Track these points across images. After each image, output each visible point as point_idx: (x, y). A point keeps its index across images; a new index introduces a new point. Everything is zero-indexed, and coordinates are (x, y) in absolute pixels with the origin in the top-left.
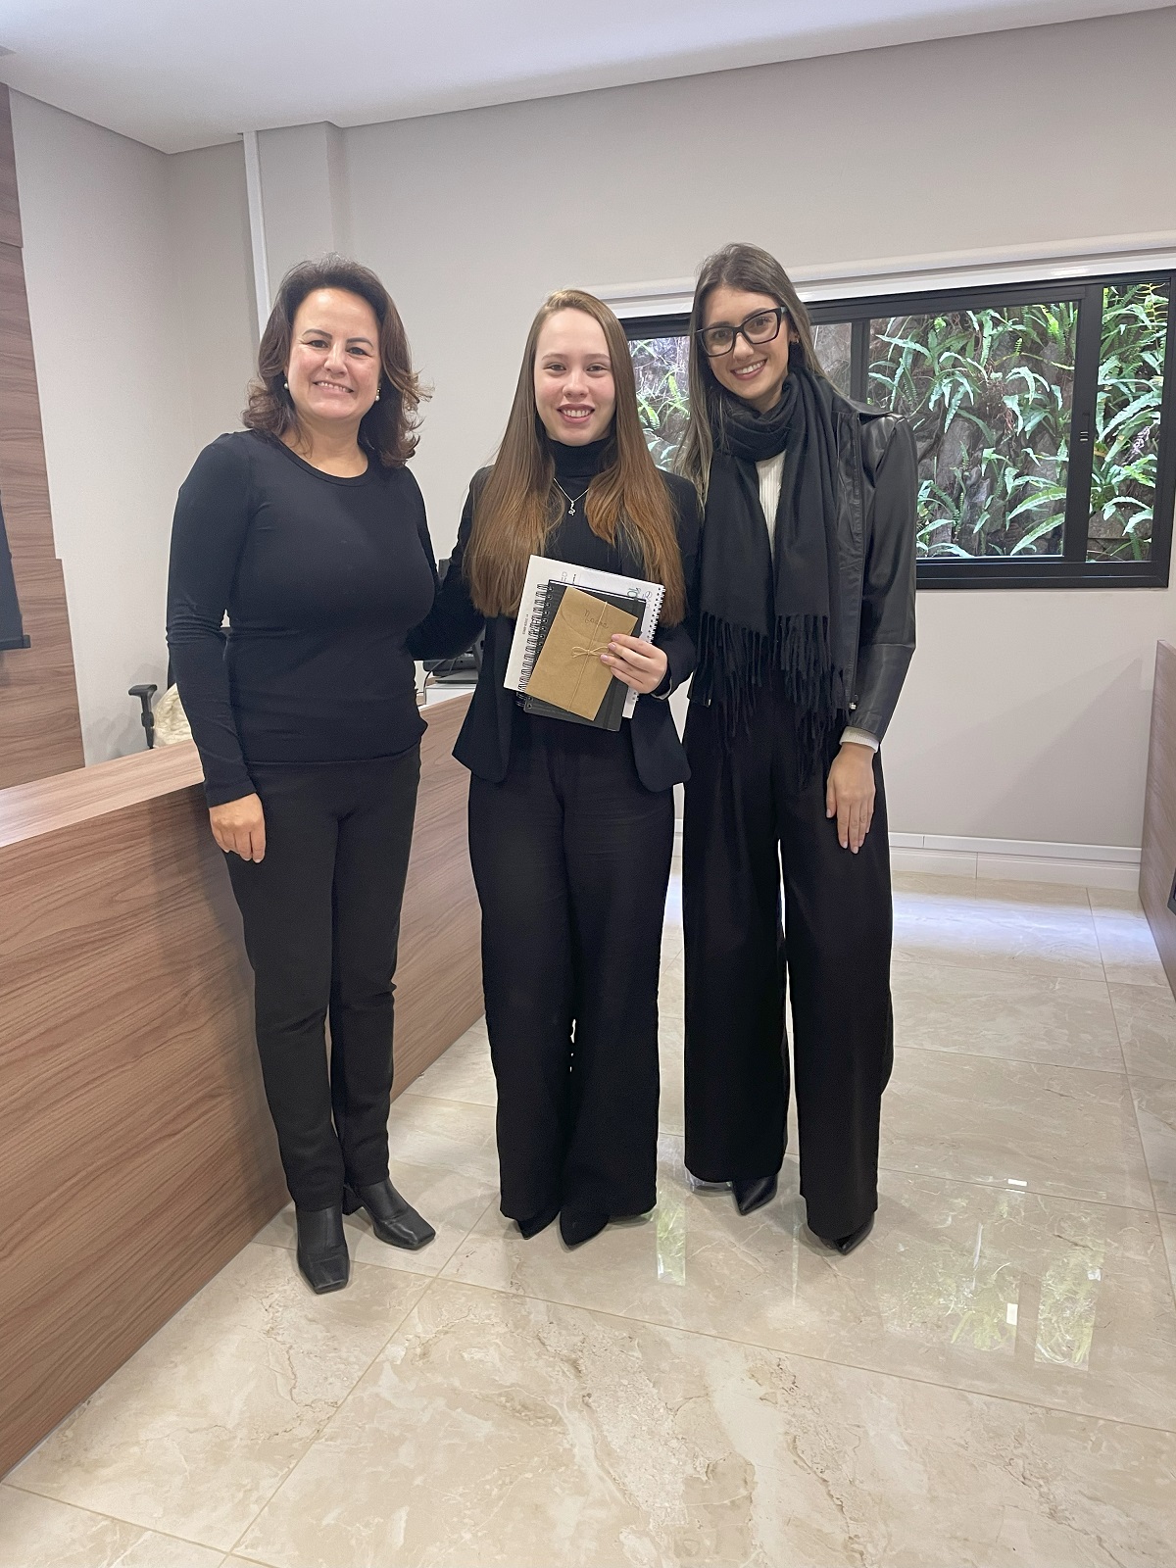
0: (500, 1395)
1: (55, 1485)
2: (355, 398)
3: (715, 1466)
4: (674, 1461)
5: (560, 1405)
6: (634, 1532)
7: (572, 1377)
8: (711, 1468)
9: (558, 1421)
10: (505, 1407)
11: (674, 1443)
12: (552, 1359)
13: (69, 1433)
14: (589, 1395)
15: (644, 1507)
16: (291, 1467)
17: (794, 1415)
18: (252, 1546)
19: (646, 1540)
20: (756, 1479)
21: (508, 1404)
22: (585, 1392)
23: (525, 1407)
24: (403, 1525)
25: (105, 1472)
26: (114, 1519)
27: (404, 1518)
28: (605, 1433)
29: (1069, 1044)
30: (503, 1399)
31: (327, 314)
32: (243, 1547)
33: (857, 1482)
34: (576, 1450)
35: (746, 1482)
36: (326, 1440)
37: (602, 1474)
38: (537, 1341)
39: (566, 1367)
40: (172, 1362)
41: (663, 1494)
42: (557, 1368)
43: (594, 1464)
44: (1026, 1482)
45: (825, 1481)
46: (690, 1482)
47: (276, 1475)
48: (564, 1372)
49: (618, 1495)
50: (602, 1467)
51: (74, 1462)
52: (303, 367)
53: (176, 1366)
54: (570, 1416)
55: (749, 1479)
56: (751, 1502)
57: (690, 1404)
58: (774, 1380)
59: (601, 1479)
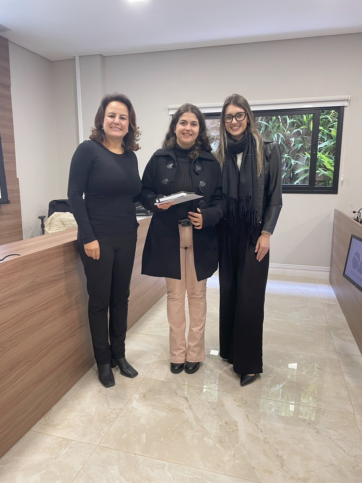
0: (167, 406)
1: (45, 431)
2: (122, 131)
3: (227, 422)
4: (216, 421)
5: (183, 408)
6: (207, 438)
7: (186, 401)
8: (226, 422)
9: (183, 412)
10: (168, 409)
11: (215, 417)
12: (179, 397)
13: (47, 418)
14: (191, 406)
15: (209, 432)
16: (111, 424)
17: (247, 410)
18: (104, 443)
19: (211, 439)
20: (238, 425)
21: (169, 408)
22: (190, 405)
23: (174, 409)
24: (145, 437)
25: (59, 427)
26: (63, 438)
27: (145, 435)
28: (197, 415)
29: (313, 319)
30: (168, 407)
31: (114, 108)
32: (101, 444)
33: (265, 425)
34: (189, 419)
36: (120, 418)
37: (197, 424)
38: (175, 393)
39: (184, 399)
40: (73, 400)
41: (214, 429)
42: (181, 399)
43: (195, 422)
44: (310, 425)
45: (256, 425)
46: (221, 426)
47: (108, 427)
49: (202, 429)
51: (49, 425)
52: (108, 123)
53: (74, 401)
54: (186, 411)
55: (236, 425)
56: (238, 430)
57: (218, 408)
58: (241, 402)
59: (197, 425)
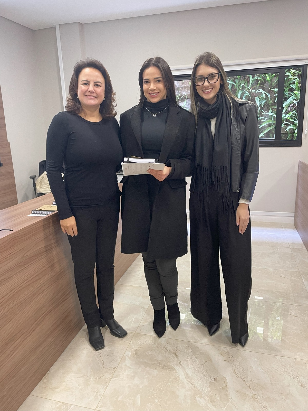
0: (158, 363)
1: (45, 394)
2: (98, 99)
3: (216, 379)
4: (206, 378)
5: (174, 365)
6: (199, 397)
7: (175, 357)
9: (174, 369)
11: (205, 373)
12: (169, 353)
13: (46, 380)
14: (181, 362)
15: (200, 390)
16: (107, 385)
17: (234, 364)
18: (101, 407)
19: (203, 399)
20: (227, 381)
21: (160, 366)
22: (179, 361)
23: (165, 366)
24: (139, 399)
25: (58, 390)
26: (62, 402)
27: (139, 397)
28: (187, 372)
29: (284, 264)
32: (99, 408)
33: (252, 381)
34: (180, 376)
35: (225, 382)
36: (115, 378)
37: (188, 382)
38: (164, 348)
39: (173, 355)
40: (70, 359)
41: (204, 387)
42: (171, 355)
43: (186, 380)
44: (294, 377)
45: (244, 381)
46: (211, 383)
47: (103, 388)
48: (173, 356)
49: (193, 388)
50: (188, 380)
51: (48, 388)
54: (177, 368)
55: (225, 381)
56: (227, 387)
57: (207, 363)
58: (227, 355)
59: (188, 384)
